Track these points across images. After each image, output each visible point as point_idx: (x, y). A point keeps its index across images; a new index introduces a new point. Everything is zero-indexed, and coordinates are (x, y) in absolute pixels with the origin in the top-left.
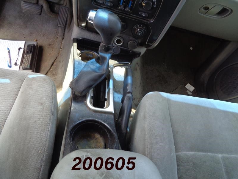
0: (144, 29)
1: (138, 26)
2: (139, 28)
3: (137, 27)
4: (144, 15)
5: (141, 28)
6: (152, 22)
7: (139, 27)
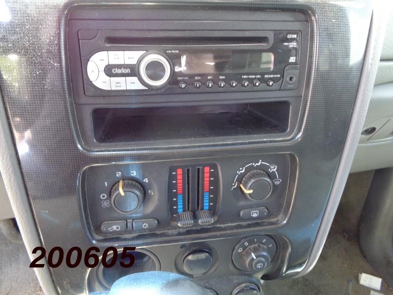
0: (265, 247)
1: (246, 244)
2: (252, 247)
3: (245, 248)
4: (255, 215)
5: (256, 245)
6: (285, 222)
7: (250, 244)
